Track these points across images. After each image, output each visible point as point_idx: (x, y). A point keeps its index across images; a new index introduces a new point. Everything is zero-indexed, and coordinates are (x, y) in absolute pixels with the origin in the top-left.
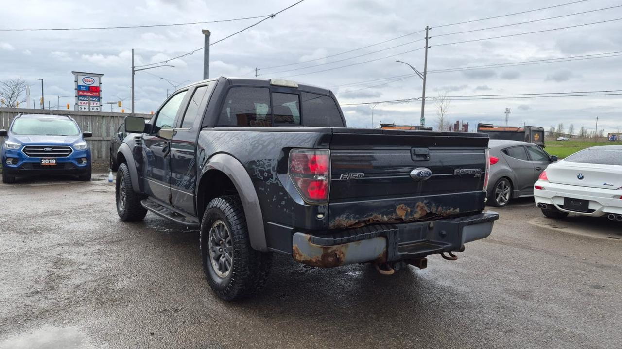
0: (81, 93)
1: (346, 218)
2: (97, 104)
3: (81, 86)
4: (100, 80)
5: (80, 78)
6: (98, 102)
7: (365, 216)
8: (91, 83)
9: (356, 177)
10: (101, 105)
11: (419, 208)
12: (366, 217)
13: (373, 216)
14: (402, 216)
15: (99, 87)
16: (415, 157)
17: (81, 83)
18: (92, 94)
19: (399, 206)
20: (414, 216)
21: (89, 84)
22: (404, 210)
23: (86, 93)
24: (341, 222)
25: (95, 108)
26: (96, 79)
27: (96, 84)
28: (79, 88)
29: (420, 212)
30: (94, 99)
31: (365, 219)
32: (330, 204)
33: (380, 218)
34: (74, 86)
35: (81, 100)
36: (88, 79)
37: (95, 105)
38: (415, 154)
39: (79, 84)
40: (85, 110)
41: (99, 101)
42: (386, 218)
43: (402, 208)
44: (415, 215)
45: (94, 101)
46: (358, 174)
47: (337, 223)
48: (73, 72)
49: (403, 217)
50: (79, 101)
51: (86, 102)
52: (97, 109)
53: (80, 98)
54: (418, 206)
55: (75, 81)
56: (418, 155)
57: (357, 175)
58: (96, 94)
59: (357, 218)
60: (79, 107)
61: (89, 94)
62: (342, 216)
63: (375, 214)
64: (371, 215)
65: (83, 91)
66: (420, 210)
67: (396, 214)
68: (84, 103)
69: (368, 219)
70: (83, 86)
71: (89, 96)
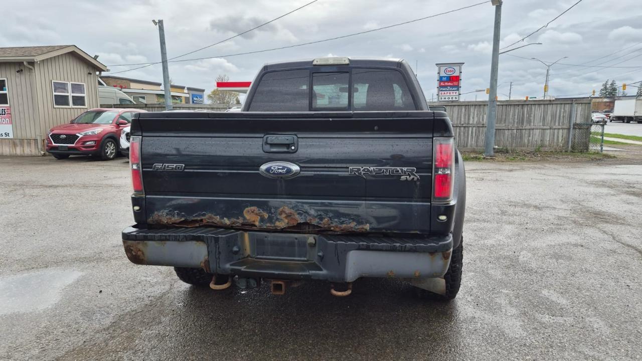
0: (442, 84)
1: (167, 214)
2: (456, 93)
3: (442, 77)
4: (460, 69)
5: (443, 69)
6: (457, 92)
7: (194, 215)
8: (452, 73)
9: (173, 168)
10: (460, 94)
11: (284, 215)
12: (196, 216)
13: (207, 216)
14: (254, 221)
15: (459, 76)
16: (267, 148)
17: (443, 74)
18: (452, 84)
19: (246, 209)
20: (276, 225)
21: (450, 74)
22: (257, 214)
23: (446, 84)
24: (160, 218)
25: (454, 97)
26: (457, 68)
27: (456, 74)
28: (441, 80)
29: (286, 221)
30: (454, 89)
31: (196, 218)
32: (147, 196)
33: (218, 220)
34: (437, 77)
35: (442, 91)
36: (450, 69)
37: (454, 94)
38: (267, 143)
39: (441, 75)
40: (445, 100)
41: (458, 90)
42: (226, 221)
43: (253, 212)
44: (278, 224)
45: (454, 90)
46: (175, 165)
47: (156, 218)
48: (437, 64)
49: (257, 223)
50: (440, 92)
51: (446, 92)
52: (456, 98)
53: (441, 89)
54: (283, 212)
55: (438, 73)
56: (272, 145)
57: (174, 167)
58: (455, 83)
59: (183, 216)
60: (440, 97)
61: (450, 84)
62: (162, 211)
63: (210, 214)
64: (204, 215)
65: (444, 82)
66: (286, 217)
67: (245, 218)
68: (444, 93)
69: (199, 219)
70: (445, 77)
71: (450, 86)
